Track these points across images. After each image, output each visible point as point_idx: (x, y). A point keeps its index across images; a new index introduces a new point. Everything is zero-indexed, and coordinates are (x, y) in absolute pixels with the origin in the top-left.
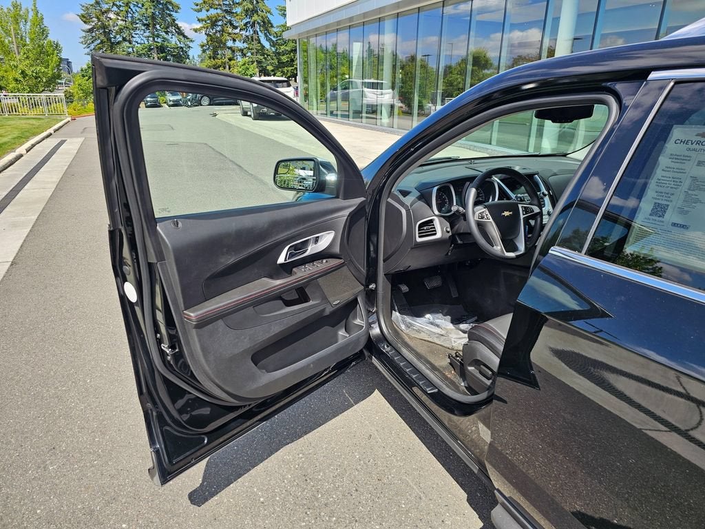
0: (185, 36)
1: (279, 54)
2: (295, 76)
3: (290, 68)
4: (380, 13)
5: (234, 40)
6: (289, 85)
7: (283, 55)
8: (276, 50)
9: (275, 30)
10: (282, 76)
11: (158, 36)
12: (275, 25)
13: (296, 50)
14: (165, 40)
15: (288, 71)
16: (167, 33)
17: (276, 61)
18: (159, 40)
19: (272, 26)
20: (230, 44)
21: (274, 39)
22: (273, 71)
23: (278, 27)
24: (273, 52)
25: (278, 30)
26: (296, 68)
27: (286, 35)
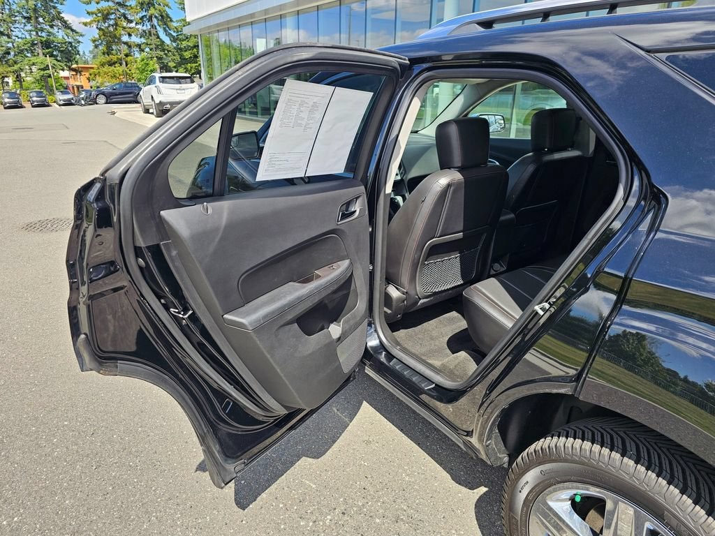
0: (72, 30)
1: (181, 49)
2: (199, 73)
3: (194, 65)
4: (281, 10)
5: (130, 35)
6: (192, 82)
7: (186, 51)
8: (178, 45)
9: (175, 24)
10: (186, 72)
11: (42, 30)
12: (174, 20)
13: (198, 46)
14: (50, 34)
15: (191, 68)
16: (52, 26)
17: (178, 57)
18: (44, 34)
19: (171, 21)
20: (125, 38)
21: (175, 34)
22: (175, 67)
23: (177, 21)
24: (175, 48)
25: (178, 24)
26: (200, 65)
27: (186, 31)
